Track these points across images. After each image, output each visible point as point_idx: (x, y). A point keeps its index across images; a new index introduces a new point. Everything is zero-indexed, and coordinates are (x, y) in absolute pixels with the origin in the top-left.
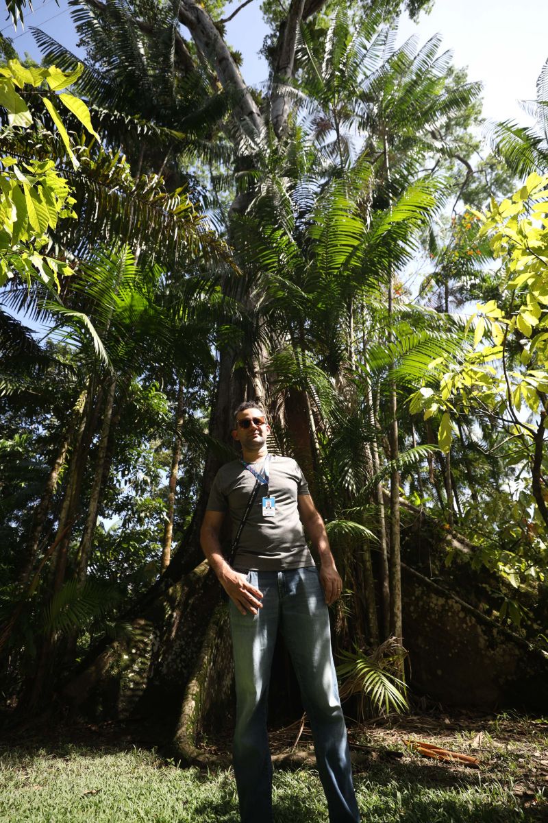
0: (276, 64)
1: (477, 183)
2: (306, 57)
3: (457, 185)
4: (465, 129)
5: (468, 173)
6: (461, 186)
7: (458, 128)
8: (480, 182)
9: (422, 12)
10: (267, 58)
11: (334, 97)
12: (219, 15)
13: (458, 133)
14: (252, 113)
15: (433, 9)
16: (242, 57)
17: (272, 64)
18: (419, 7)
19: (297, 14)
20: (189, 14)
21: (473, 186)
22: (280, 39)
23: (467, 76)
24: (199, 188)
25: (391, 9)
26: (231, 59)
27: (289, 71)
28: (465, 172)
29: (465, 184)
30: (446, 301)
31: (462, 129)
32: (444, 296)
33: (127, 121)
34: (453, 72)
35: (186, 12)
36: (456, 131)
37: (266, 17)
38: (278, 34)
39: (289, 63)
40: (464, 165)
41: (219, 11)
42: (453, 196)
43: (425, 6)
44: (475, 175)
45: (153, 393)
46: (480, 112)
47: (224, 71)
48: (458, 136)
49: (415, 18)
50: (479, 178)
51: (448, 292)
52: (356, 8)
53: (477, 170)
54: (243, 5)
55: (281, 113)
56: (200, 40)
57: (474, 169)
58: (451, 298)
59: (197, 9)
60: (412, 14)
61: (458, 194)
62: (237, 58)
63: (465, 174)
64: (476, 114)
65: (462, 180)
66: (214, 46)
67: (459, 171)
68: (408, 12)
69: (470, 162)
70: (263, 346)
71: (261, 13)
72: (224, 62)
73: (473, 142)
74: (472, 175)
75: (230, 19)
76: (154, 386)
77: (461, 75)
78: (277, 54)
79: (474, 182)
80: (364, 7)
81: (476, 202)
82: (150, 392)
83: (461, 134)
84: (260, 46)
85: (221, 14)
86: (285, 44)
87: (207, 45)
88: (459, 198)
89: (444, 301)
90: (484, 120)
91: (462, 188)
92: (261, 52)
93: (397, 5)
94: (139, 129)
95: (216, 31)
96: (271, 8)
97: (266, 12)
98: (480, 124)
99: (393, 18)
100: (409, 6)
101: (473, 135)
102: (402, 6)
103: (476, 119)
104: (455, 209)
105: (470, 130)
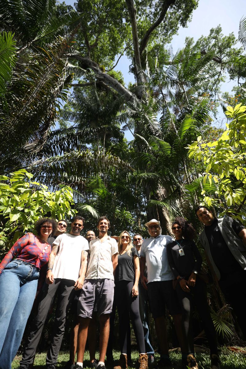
0: (136, 73)
4: (230, 47)
9: (188, 22)
10: (132, 72)
12: (112, 65)
13: (227, 51)
14: (131, 97)
16: (123, 80)
18: (186, 22)
22: (135, 65)
23: (221, 28)
24: (121, 131)
25: (175, 29)
26: (119, 83)
31: (228, 48)
34: (213, 30)
35: (100, 77)
38: (133, 63)
41: (112, 64)
45: (125, 212)
47: (118, 88)
48: (228, 52)
49: (185, 26)
54: (119, 58)
56: (107, 83)
59: (103, 74)
60: (184, 26)
62: (121, 81)
66: (112, 82)
68: (182, 26)
72: (117, 85)
73: (237, 51)
75: (116, 65)
76: (125, 209)
77: (218, 29)
80: (163, 34)
82: (124, 212)
83: (229, 51)
84: (129, 70)
87: (109, 83)
92: (130, 72)
95: (112, 78)
96: (129, 53)
97: (128, 55)
98: (236, 43)
99: (176, 31)
100: (181, 24)
101: (235, 48)
102: (179, 25)
103: (233, 42)
104: (239, 82)
105: (232, 47)
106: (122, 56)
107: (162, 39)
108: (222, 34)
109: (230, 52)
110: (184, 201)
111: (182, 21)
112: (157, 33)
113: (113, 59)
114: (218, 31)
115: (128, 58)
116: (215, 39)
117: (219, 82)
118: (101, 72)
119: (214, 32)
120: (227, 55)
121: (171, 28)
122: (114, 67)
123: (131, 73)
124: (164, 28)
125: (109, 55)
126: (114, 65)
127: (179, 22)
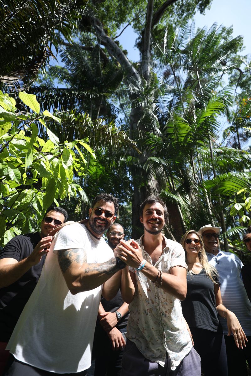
0: (142, 49)
1: (246, 77)
2: (156, 46)
3: (235, 80)
4: (236, 53)
5: (240, 74)
6: (237, 80)
7: (232, 54)
8: (247, 76)
9: (206, 9)
10: (138, 48)
11: (170, 60)
12: (115, 35)
13: (232, 56)
14: (134, 73)
15: (211, 6)
16: (127, 51)
17: (140, 50)
18: (204, 8)
19: (149, 27)
20: (104, 41)
21: (244, 79)
22: (143, 39)
23: (233, 29)
24: (115, 109)
25: (191, 12)
26: (123, 54)
27: (148, 51)
28: (239, 73)
29: (239, 79)
30: (239, 140)
31: (234, 54)
32: (237, 138)
33: (85, 94)
34: (225, 30)
36: (231, 56)
37: (135, 30)
38: (141, 37)
39: (148, 48)
40: (237, 70)
41: (115, 33)
42: (234, 86)
43: (207, 6)
44: (244, 73)
46: (242, 44)
47: (121, 59)
48: (232, 58)
49: (203, 13)
50: (246, 75)
51: (239, 136)
52: (174, 16)
53: (245, 71)
54: (125, 28)
55: (147, 70)
56: (109, 49)
57: (243, 71)
58: (240, 138)
59: (107, 38)
60: (201, 12)
61: (237, 84)
62: (125, 52)
63: (239, 74)
64: (240, 45)
65: (237, 77)
66: (116, 50)
67: (236, 74)
68: (199, 12)
69: (240, 68)
70: (152, 175)
71: (133, 29)
72: (120, 56)
74: (243, 74)
75: (120, 35)
77: (229, 30)
78: (142, 46)
79: (244, 77)
80: (178, 15)
81: (247, 86)
83: (234, 56)
84: (134, 43)
85: (116, 34)
86: (145, 41)
87: (113, 50)
88: (237, 86)
89: (237, 140)
90: (244, 47)
91: (238, 81)
92: (135, 46)
93: (194, 10)
94: (91, 96)
95: (116, 45)
96: (136, 26)
97: (135, 28)
98: (243, 50)
99: (192, 16)
100: (199, 9)
101: (240, 55)
102: (196, 10)
103: (240, 48)
104: (236, 91)
105: (238, 53)
106: (129, 25)
107: (176, 21)
108: (232, 36)
109: (234, 58)
110: (195, 199)
111: (201, 5)
112: (172, 11)
113: (118, 26)
114: (229, 32)
115: (134, 31)
116: (224, 39)
117: (218, 86)
118: (104, 34)
119: (226, 31)
120: (231, 60)
121: (188, 10)
122: (117, 37)
123: (136, 48)
124: (181, 8)
125: (114, 20)
126: (117, 35)
127: (198, 6)
